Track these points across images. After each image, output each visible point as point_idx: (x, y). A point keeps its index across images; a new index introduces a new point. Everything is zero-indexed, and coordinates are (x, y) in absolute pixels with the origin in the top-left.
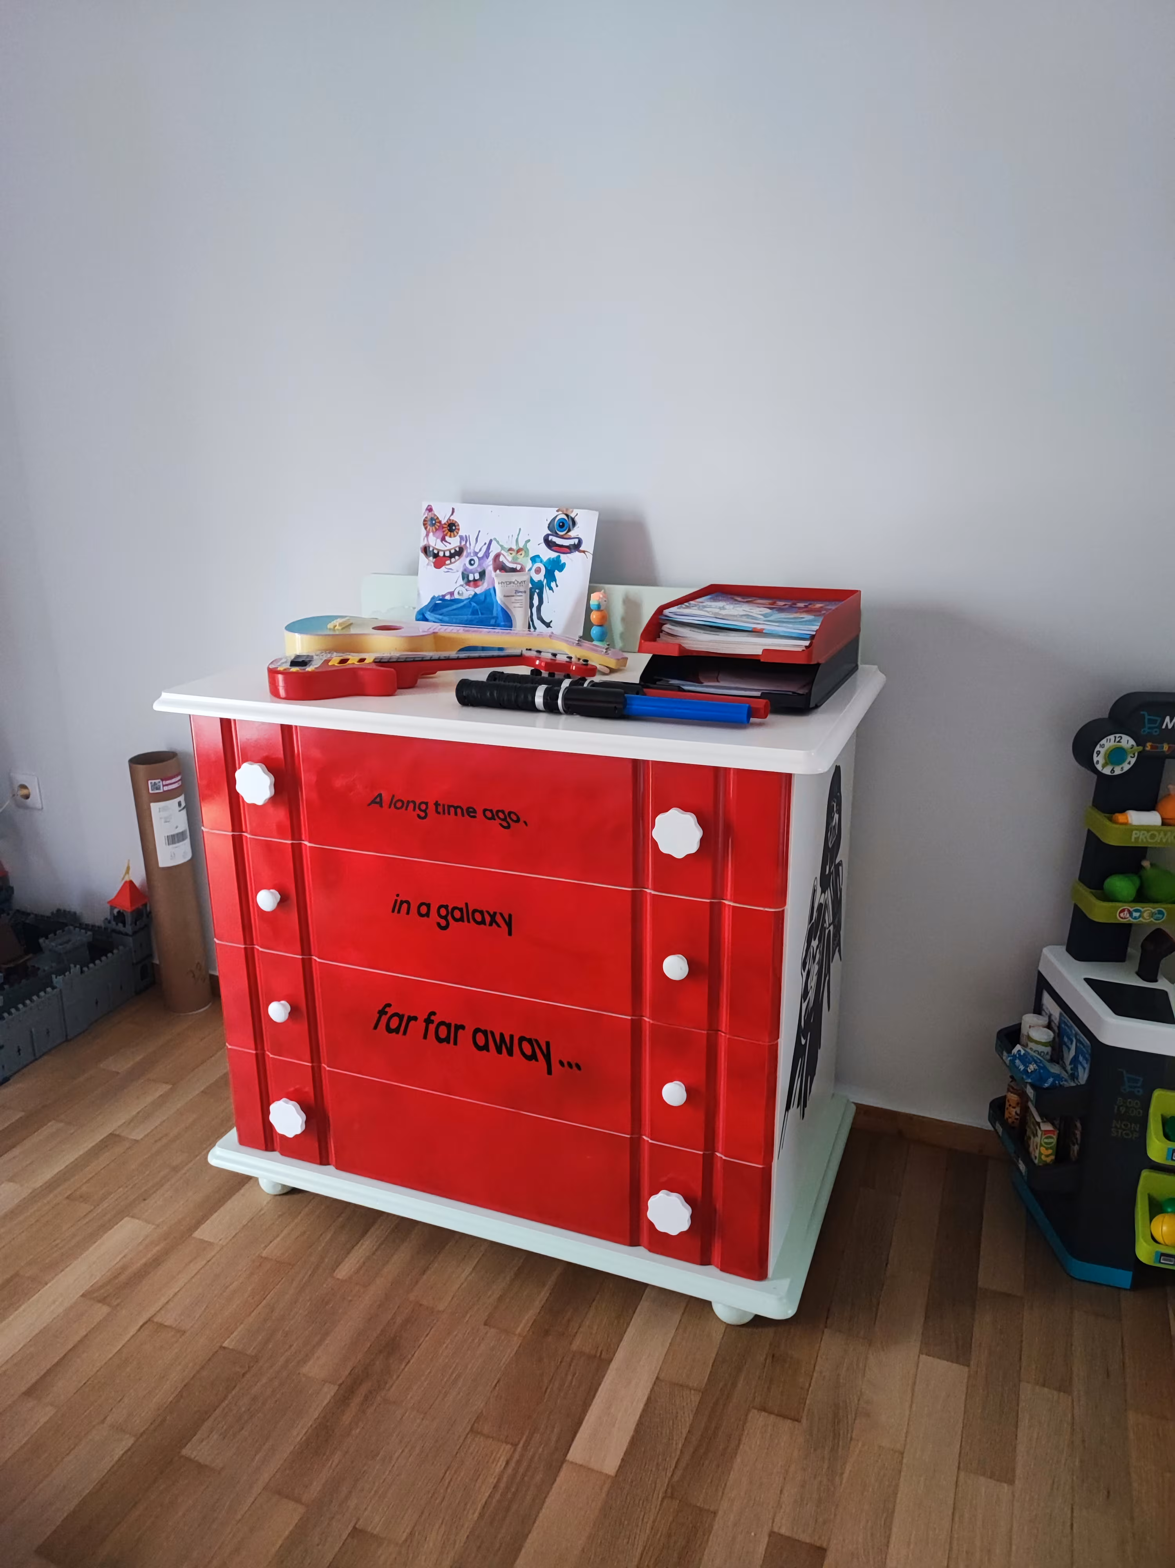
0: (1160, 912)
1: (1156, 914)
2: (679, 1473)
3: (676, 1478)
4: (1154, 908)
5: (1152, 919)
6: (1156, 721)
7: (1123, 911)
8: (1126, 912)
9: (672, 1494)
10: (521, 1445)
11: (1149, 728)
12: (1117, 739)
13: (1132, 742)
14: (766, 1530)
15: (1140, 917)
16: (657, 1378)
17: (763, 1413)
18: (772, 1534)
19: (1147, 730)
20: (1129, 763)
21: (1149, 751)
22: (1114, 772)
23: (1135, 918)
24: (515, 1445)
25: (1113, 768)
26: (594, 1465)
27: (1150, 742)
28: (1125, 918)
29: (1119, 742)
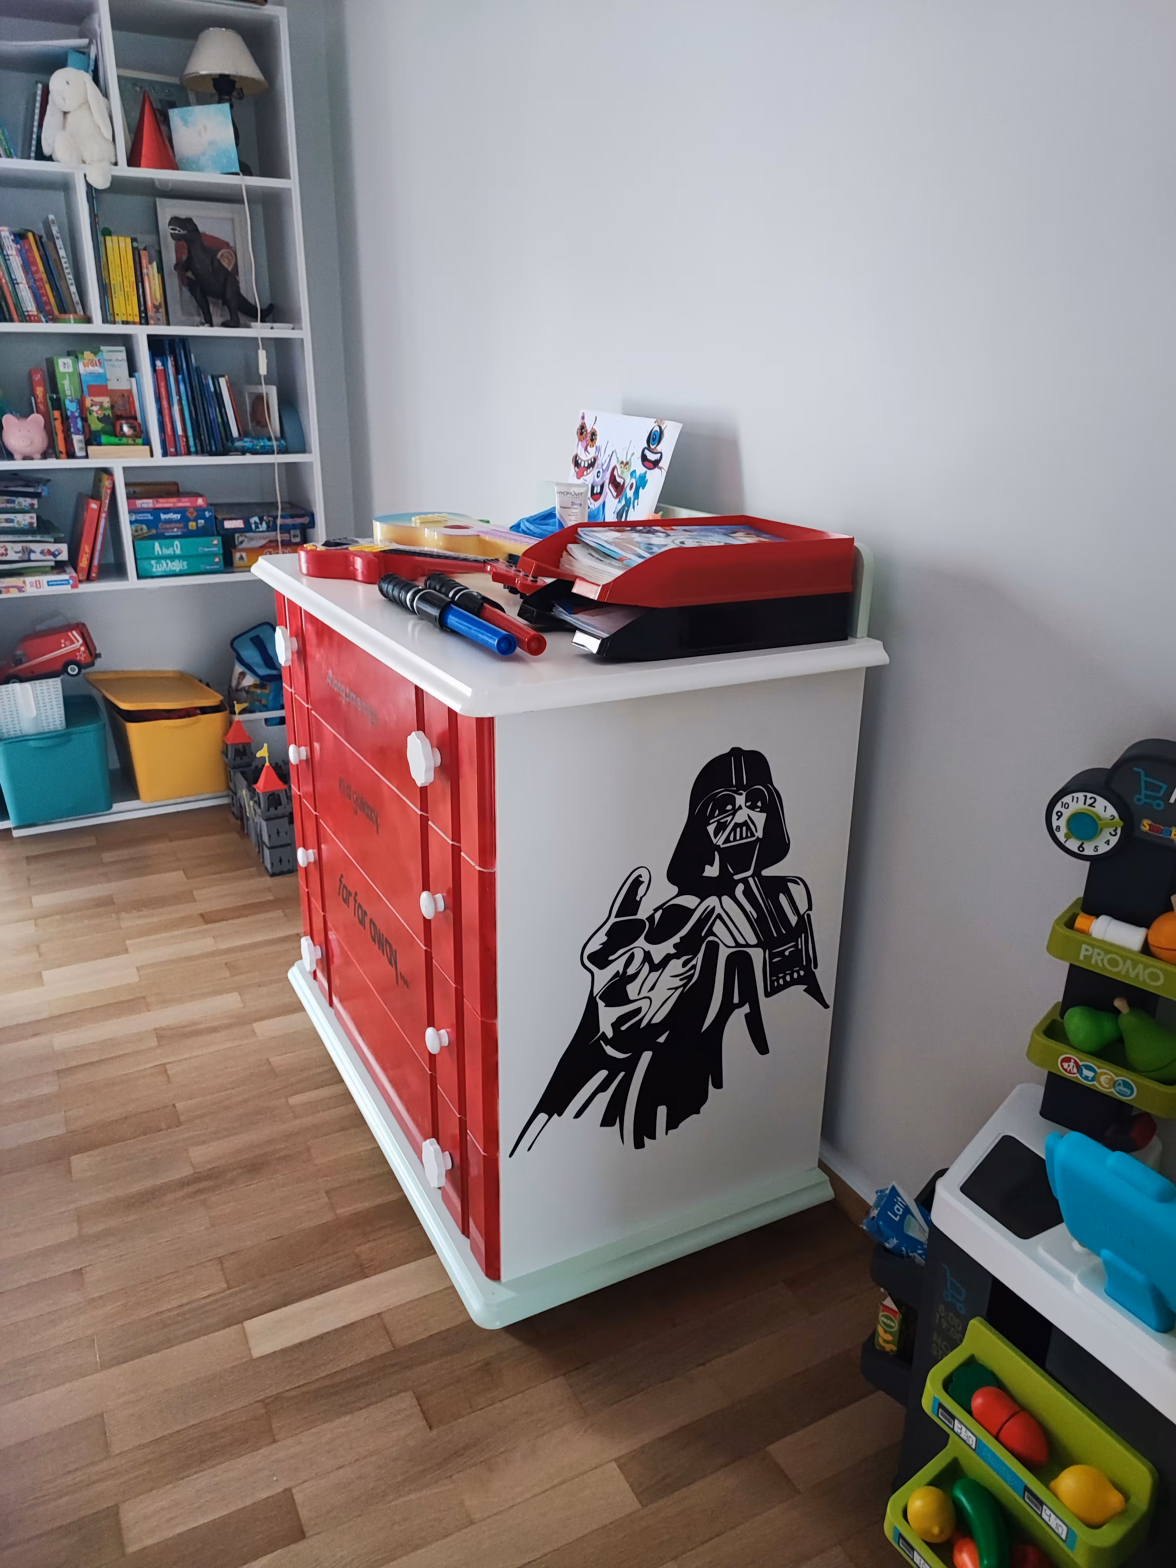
0: (1126, 1084)
1: (1119, 1085)
2: (294, 1393)
3: (287, 1394)
4: (1117, 1075)
5: (1112, 1090)
6: (1161, 788)
7: (1068, 1060)
8: (1072, 1064)
9: (268, 1404)
10: (231, 1291)
11: (1147, 796)
12: (1089, 802)
13: (1111, 811)
14: (287, 1485)
15: (1093, 1079)
16: (379, 1314)
17: (415, 1400)
18: (288, 1491)
19: (1144, 800)
20: (1108, 842)
21: (1146, 833)
22: (1083, 850)
23: (1086, 1078)
24: (229, 1288)
25: (1083, 844)
26: (252, 1343)
27: (1147, 818)
28: (1070, 1072)
29: (1090, 805)
